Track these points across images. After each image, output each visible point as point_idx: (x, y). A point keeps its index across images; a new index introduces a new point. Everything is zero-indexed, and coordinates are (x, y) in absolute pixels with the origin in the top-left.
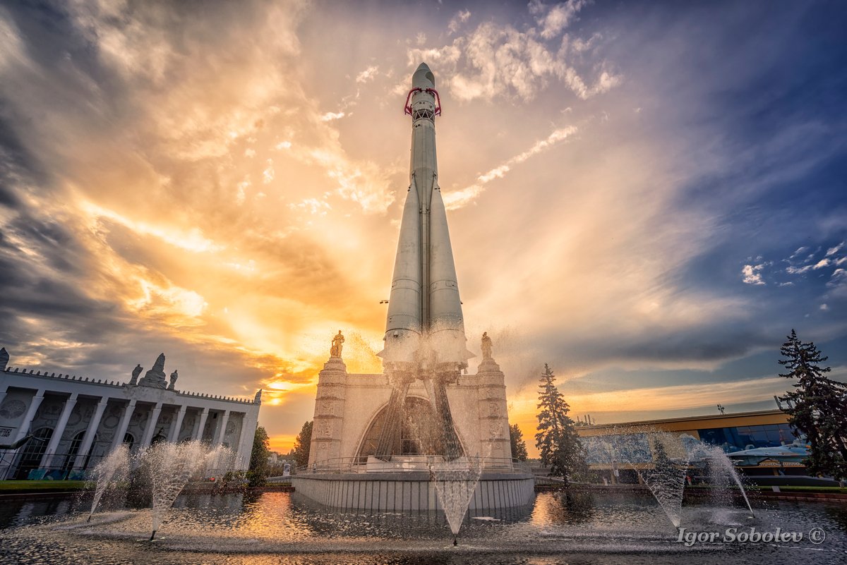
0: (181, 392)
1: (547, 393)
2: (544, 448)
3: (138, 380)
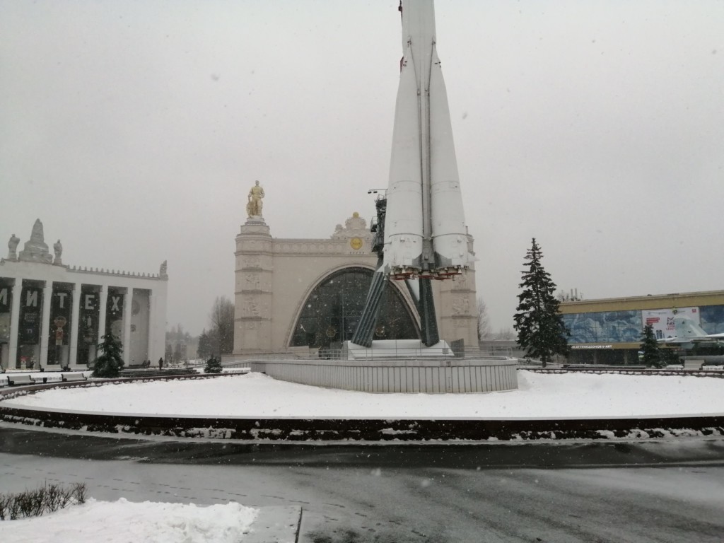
0: (71, 267)
1: (531, 271)
2: (523, 329)
3: (18, 254)
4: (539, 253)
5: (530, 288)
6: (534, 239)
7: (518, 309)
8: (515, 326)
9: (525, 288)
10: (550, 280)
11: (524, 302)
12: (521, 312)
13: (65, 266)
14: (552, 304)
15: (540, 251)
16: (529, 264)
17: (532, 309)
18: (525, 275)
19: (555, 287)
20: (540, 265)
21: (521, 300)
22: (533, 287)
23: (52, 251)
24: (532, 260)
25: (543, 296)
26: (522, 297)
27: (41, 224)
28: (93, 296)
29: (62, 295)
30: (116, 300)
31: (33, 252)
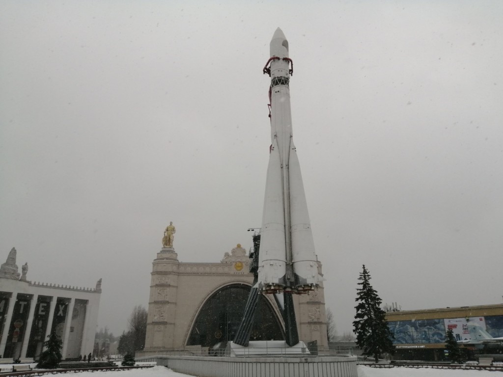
0: (33, 283)
1: (364, 289)
2: (360, 333)
4: (368, 276)
5: (364, 301)
6: (364, 266)
7: (356, 317)
8: (354, 331)
9: (360, 301)
10: (377, 295)
11: (360, 312)
12: (358, 319)
13: (28, 282)
14: (379, 313)
15: (369, 274)
16: (362, 284)
17: (366, 317)
18: (359, 291)
19: (381, 301)
20: (369, 284)
21: (358, 310)
22: (365, 301)
23: (20, 271)
24: (363, 281)
25: (373, 308)
26: (358, 308)
27: (16, 251)
28: (45, 305)
29: (23, 303)
30: (61, 308)
31: (6, 271)
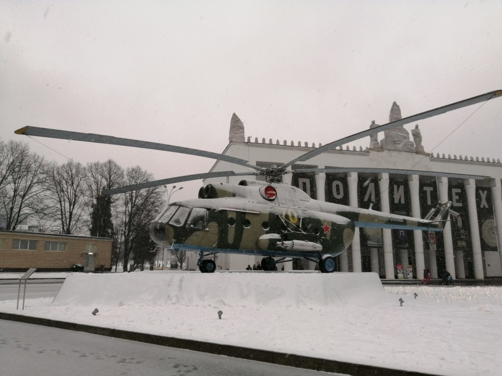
0: (435, 156)
13: (428, 155)
29: (428, 189)
30: (484, 196)
